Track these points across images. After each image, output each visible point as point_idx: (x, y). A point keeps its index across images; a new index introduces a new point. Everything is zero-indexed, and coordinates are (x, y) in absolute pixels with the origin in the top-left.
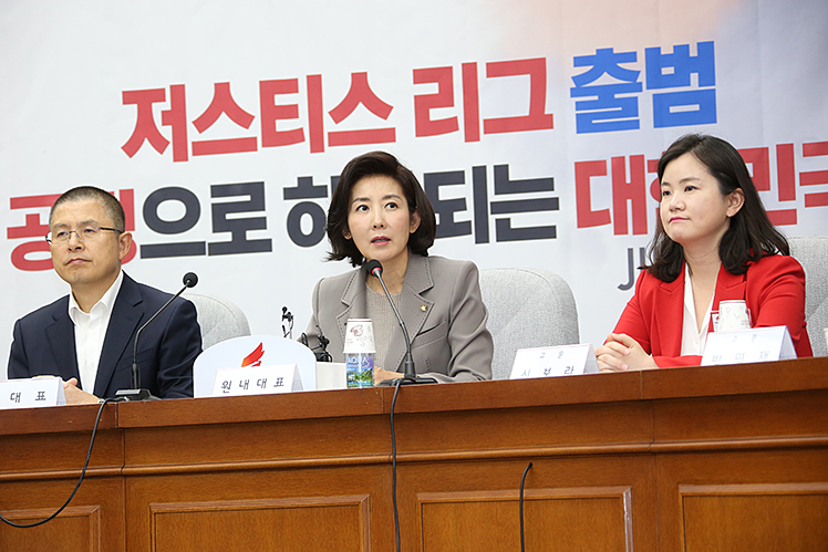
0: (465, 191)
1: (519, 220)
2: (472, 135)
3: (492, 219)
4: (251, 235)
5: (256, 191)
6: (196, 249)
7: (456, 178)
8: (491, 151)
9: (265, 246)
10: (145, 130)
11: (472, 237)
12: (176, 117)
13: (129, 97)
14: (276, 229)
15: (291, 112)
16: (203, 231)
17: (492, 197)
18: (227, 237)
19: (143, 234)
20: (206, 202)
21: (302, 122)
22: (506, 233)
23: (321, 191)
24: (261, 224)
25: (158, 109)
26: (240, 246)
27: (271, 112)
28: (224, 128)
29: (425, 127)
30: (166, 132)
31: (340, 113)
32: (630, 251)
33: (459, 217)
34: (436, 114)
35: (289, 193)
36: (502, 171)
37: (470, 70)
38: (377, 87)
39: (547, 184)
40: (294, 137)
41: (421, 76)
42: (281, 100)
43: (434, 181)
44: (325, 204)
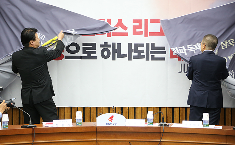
0: (144, 48)
1: (156, 56)
2: (146, 36)
3: (150, 55)
4: (92, 55)
5: (94, 45)
6: (78, 57)
7: (142, 45)
8: (151, 40)
9: (96, 58)
11: (145, 59)
14: (98, 54)
16: (80, 53)
17: (150, 50)
18: (86, 55)
19: (65, 53)
20: (81, 47)
22: (153, 59)
23: (110, 46)
24: (95, 53)
26: (89, 57)
29: (135, 33)
32: (182, 64)
33: (142, 54)
34: (138, 30)
35: (102, 46)
36: (153, 44)
37: (146, 21)
38: (124, 23)
39: (164, 48)
41: (135, 21)
43: (137, 45)
44: (110, 49)
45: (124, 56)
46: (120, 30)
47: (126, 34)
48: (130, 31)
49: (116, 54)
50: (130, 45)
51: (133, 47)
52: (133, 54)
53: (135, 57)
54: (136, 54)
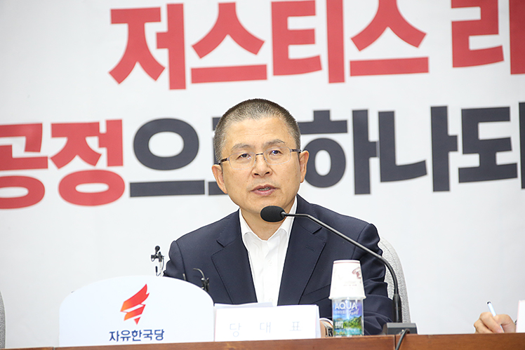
0: (510, 129)
2: (519, 67)
6: (194, 188)
7: (500, 114)
10: (136, 53)
11: (518, 181)
12: (173, 39)
13: (118, 16)
15: (307, 37)
16: (202, 168)
19: (133, 170)
20: (206, 136)
21: (320, 48)
23: (340, 127)
25: (152, 30)
27: (283, 37)
28: (229, 53)
29: (464, 57)
30: (162, 56)
31: (364, 40)
33: (502, 158)
34: (478, 42)
35: (303, 128)
38: (408, 11)
40: (311, 65)
42: (295, 23)
43: (473, 117)
44: (346, 141)
45: (415, 170)
46: (389, 46)
47: (420, 65)
48: (438, 47)
49: (375, 164)
50: (439, 115)
51: (455, 127)
52: (459, 160)
53: (467, 175)
54: (473, 160)
